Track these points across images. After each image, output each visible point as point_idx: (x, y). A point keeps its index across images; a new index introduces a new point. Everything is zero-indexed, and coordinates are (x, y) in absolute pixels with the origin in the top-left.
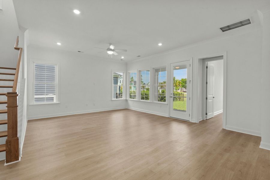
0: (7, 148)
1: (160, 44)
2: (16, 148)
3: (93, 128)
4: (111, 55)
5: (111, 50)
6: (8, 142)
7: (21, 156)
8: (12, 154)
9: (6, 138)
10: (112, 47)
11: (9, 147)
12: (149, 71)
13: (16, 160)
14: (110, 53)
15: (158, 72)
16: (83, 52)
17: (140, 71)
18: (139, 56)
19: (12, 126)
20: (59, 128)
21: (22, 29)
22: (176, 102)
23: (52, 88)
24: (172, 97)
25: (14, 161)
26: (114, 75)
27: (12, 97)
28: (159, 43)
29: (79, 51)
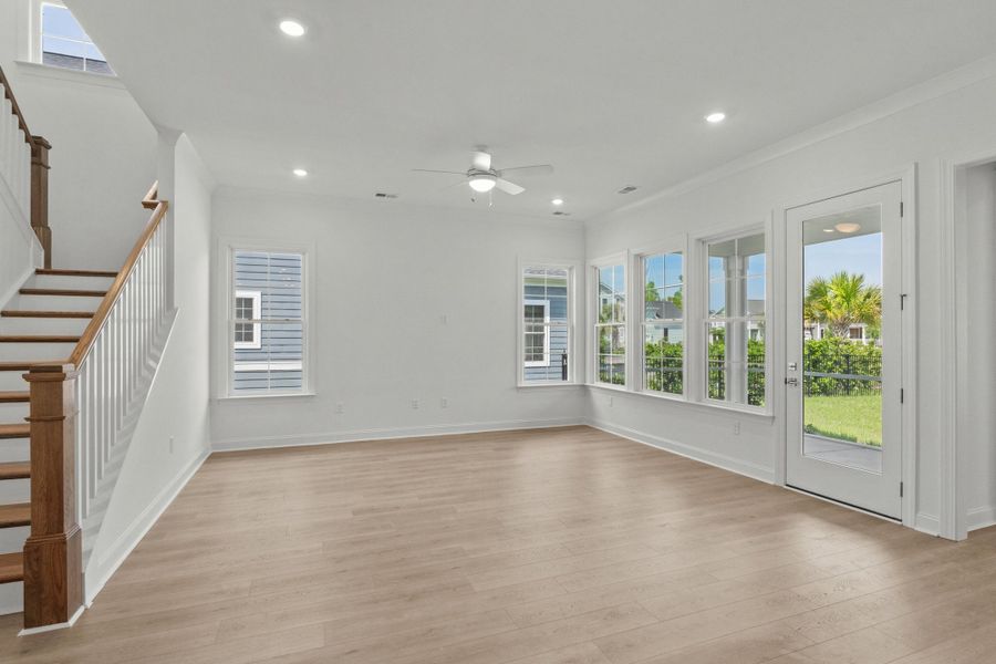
0: (29, 573)
1: (716, 118)
2: (58, 574)
3: (398, 508)
4: (486, 194)
5: (482, 173)
6: (31, 550)
7: (88, 604)
8: (43, 596)
10: (484, 161)
11: (36, 569)
12: (680, 253)
13: (59, 622)
14: (482, 186)
15: (743, 257)
16: (393, 196)
17: (640, 257)
18: (629, 189)
19: (45, 490)
22: (859, 397)
24: (794, 381)
25: (51, 624)
26: (527, 279)
27: (46, 381)
28: (709, 113)
29: (378, 195)
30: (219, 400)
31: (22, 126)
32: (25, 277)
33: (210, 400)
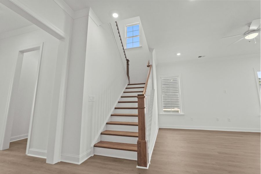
6: (139, 144)
7: (150, 163)
8: (141, 157)
9: (137, 139)
11: (140, 149)
16: (204, 56)
19: (141, 127)
20: (186, 142)
21: (151, 50)
23: (177, 102)
27: (141, 98)
29: (199, 57)
30: (160, 115)
31: (126, 57)
32: (126, 86)
33: (158, 114)
